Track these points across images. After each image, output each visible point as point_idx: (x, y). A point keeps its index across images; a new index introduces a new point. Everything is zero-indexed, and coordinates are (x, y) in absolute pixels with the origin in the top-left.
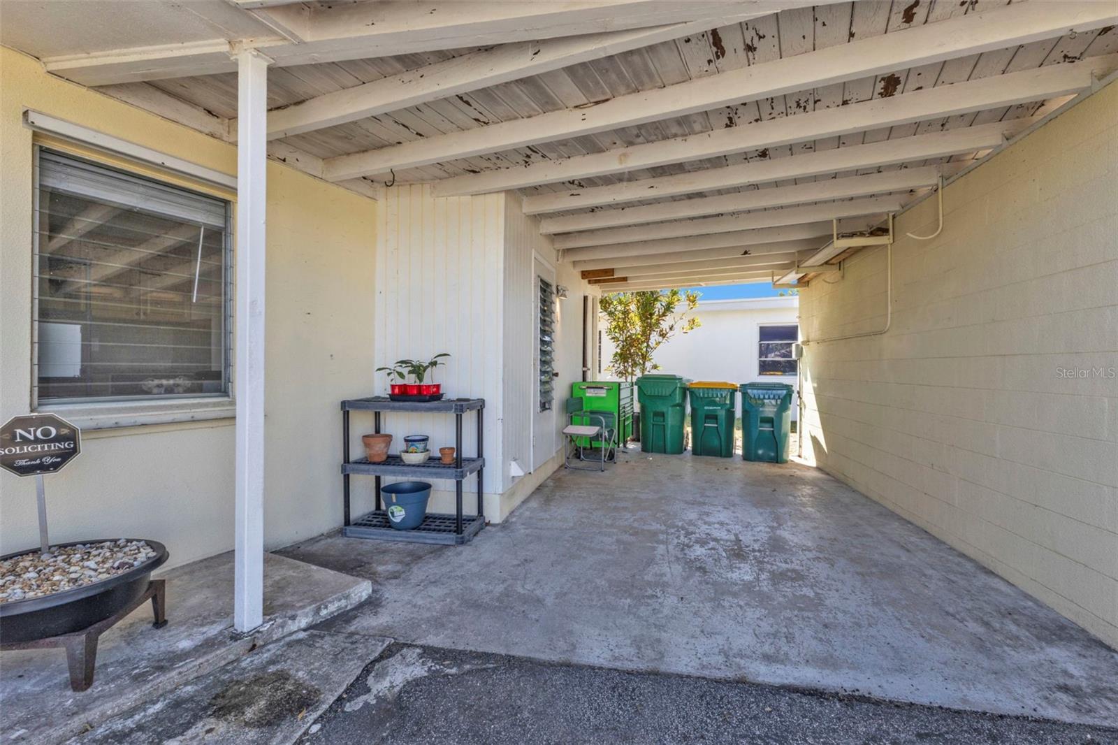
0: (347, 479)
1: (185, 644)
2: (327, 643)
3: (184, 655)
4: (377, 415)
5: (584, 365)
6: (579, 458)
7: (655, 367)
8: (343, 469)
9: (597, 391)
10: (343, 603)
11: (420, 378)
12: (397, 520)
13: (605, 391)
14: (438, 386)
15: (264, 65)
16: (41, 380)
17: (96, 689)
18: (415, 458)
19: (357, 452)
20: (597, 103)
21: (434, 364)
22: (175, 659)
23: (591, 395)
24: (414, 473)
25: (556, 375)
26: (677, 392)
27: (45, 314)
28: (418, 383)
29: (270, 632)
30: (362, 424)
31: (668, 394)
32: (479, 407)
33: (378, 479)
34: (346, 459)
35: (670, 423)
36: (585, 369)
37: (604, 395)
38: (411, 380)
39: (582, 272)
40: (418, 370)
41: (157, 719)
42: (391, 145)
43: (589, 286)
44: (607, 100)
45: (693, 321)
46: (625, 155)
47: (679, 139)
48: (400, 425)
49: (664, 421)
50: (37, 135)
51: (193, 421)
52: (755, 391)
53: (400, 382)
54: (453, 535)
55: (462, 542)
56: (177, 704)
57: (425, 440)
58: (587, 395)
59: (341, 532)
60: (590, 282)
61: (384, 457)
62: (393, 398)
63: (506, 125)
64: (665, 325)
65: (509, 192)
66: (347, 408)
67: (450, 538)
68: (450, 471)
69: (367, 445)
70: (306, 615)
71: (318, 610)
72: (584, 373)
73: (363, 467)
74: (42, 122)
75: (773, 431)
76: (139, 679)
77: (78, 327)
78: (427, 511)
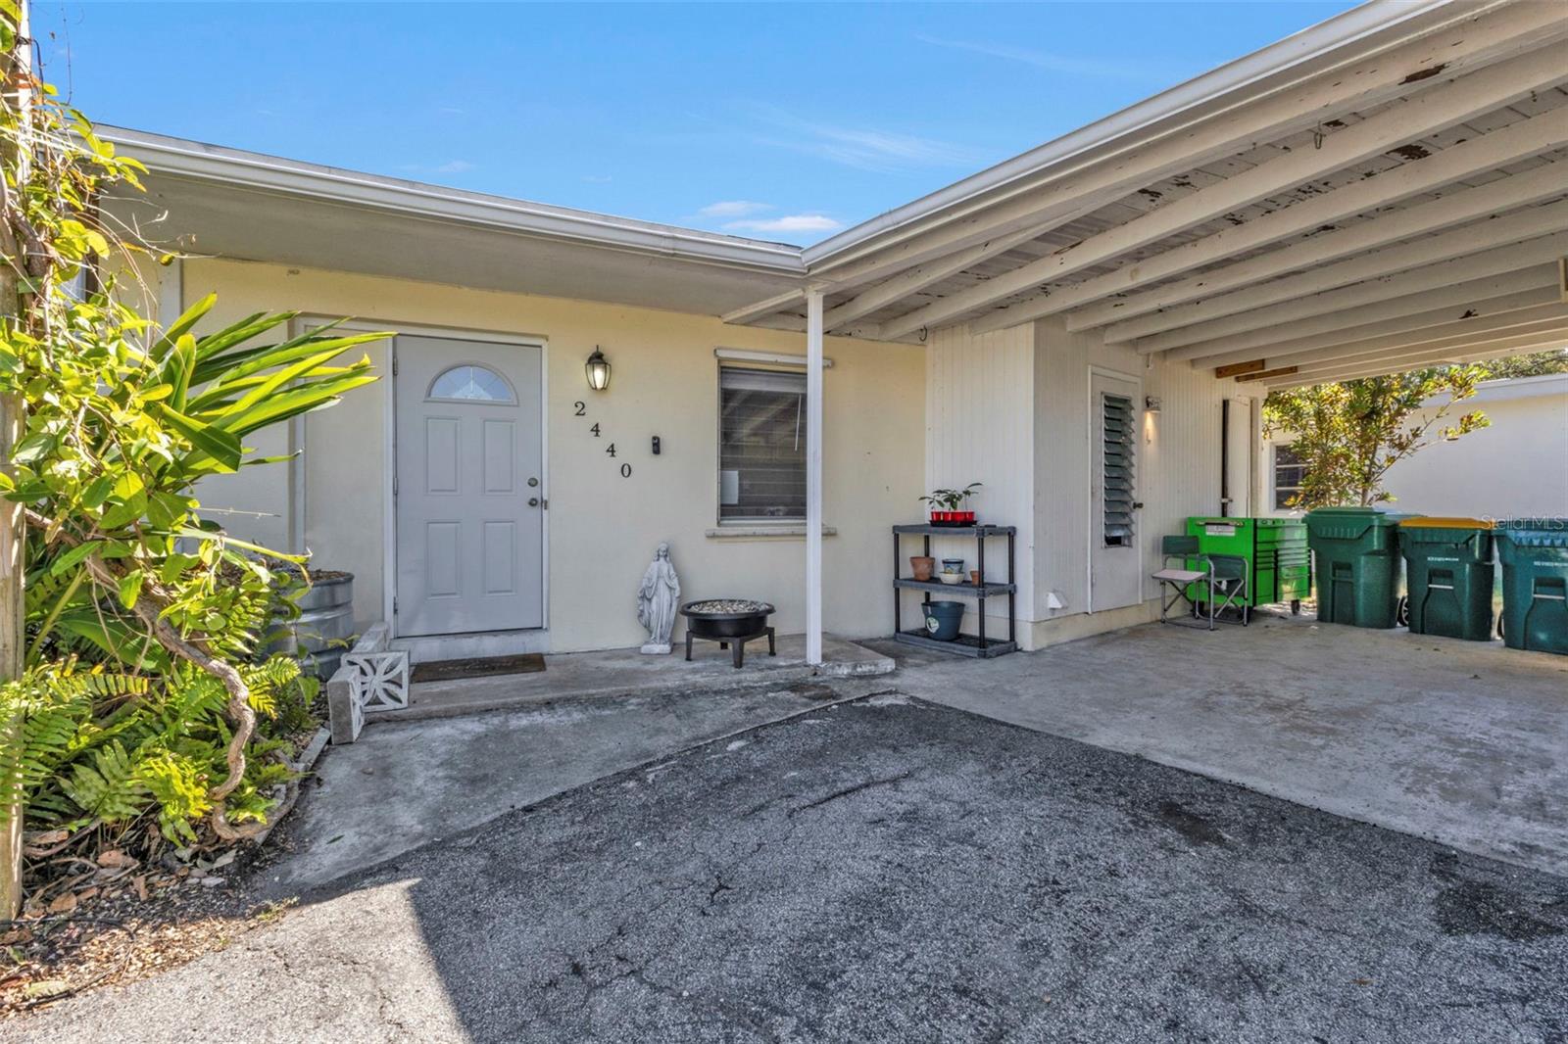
0: (897, 591)
1: (782, 663)
2: (855, 682)
3: (781, 667)
4: (927, 538)
5: (1224, 494)
6: (1194, 615)
7: (1383, 497)
8: (895, 584)
9: (1221, 528)
10: (873, 668)
11: (953, 505)
12: (933, 631)
13: (1233, 529)
14: (972, 514)
15: (821, 296)
16: (722, 505)
17: (744, 668)
18: (951, 578)
19: (907, 571)
20: (1072, 247)
21: (967, 493)
22: (776, 667)
23: (1212, 534)
24: (952, 592)
25: (1140, 506)
26: (1376, 533)
27: (724, 465)
28: (952, 510)
29: (825, 669)
30: (912, 548)
31: (1355, 536)
32: (1011, 534)
33: (928, 595)
34: (897, 576)
35: (1362, 580)
36: (1224, 500)
37: (1233, 534)
38: (947, 508)
39: (1217, 369)
40: (952, 499)
41: (767, 686)
42: (923, 307)
43: (1237, 384)
44: (1079, 243)
45: (1470, 418)
46: (1136, 271)
47: (1189, 245)
48: (946, 548)
49: (1352, 577)
50: (720, 361)
51: (793, 535)
52: (1522, 534)
53: (939, 509)
54: (977, 649)
55: (984, 656)
56: (776, 684)
57: (961, 562)
58: (1208, 533)
59: (894, 638)
60: (1238, 379)
61: (927, 577)
62: (934, 523)
63: (1003, 277)
64: (1404, 428)
65: (1038, 320)
66: (898, 532)
67: (974, 651)
68: (975, 590)
69: (914, 565)
70: (847, 667)
71: (855, 667)
72: (1224, 506)
73: (914, 583)
74: (722, 354)
75: (1564, 601)
76: (762, 670)
77: (736, 473)
78: (961, 631)
